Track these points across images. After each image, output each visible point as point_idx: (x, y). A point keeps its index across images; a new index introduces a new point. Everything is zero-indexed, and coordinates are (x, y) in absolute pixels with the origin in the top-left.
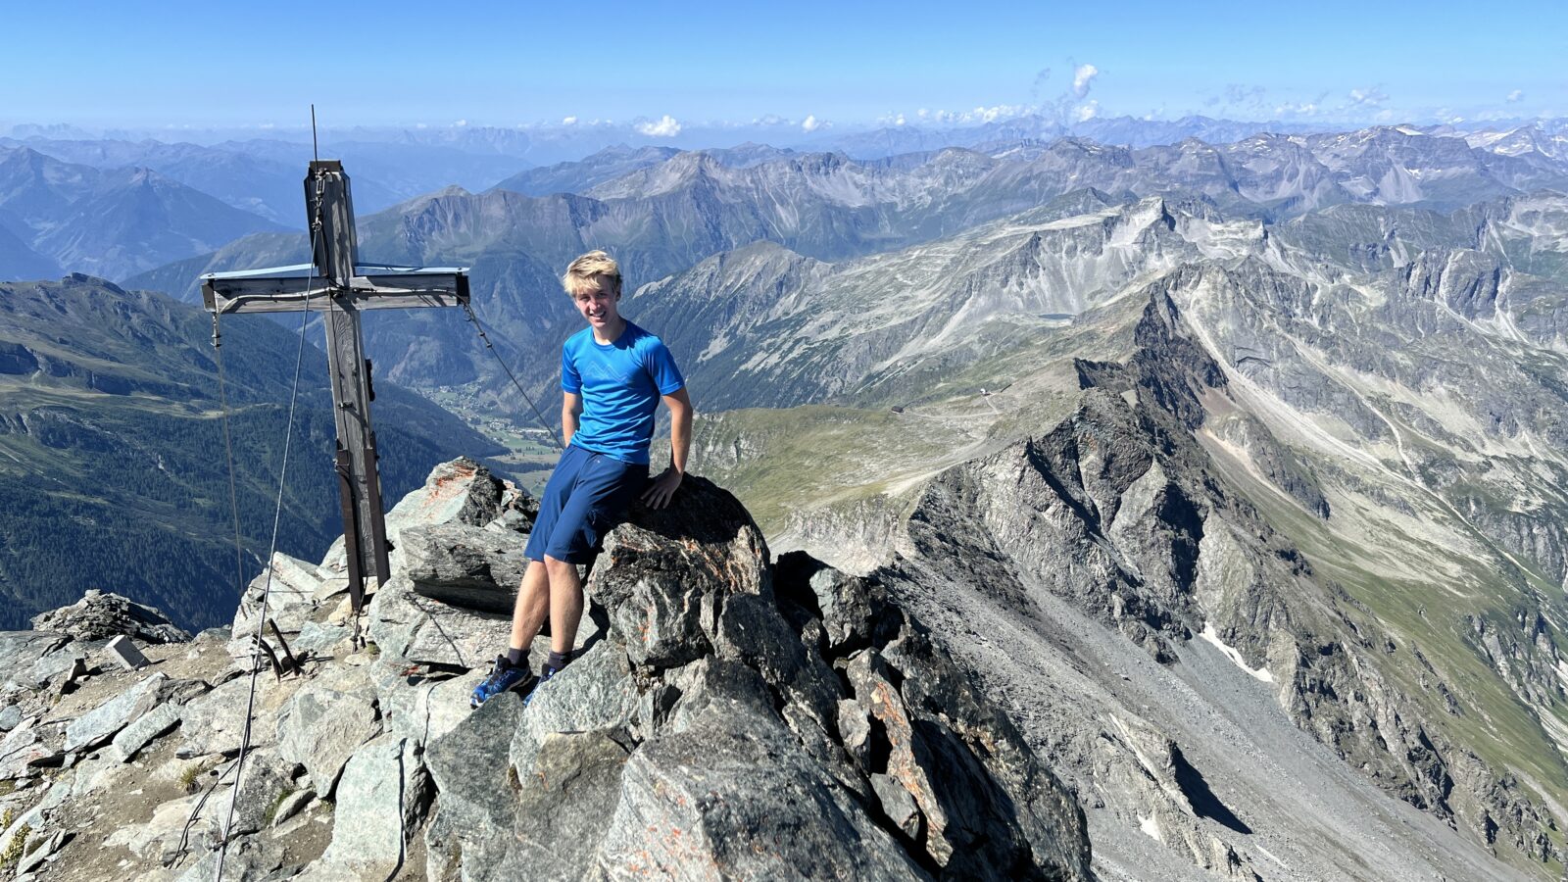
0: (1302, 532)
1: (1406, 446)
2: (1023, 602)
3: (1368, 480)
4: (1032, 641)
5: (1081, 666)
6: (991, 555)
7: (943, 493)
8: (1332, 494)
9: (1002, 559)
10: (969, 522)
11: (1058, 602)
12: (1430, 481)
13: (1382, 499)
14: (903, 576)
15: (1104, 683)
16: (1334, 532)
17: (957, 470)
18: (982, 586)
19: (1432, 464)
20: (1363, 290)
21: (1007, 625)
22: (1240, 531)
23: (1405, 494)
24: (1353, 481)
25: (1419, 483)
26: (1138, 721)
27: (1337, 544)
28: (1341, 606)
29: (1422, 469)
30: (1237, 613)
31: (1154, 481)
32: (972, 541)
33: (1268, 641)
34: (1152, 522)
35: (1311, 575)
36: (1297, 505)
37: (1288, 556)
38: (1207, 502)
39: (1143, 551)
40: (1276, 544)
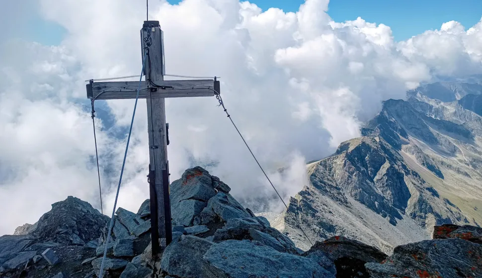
0: (435, 182)
1: (465, 156)
2: (347, 203)
3: (454, 166)
4: (349, 215)
5: (365, 224)
6: (336, 188)
7: (321, 168)
8: (443, 170)
9: (339, 189)
10: (329, 177)
11: (358, 203)
12: (475, 167)
13: (459, 171)
14: (309, 194)
15: (373, 230)
16: (444, 182)
17: (325, 161)
18: (333, 197)
21: (342, 210)
22: (414, 181)
23: (467, 171)
25: (471, 167)
26: (385, 243)
27: (447, 187)
28: (448, 206)
29: (471, 162)
30: (415, 208)
31: (387, 165)
32: (330, 183)
33: (425, 218)
34: (386, 178)
35: (438, 196)
36: (432, 173)
37: (430, 189)
38: (403, 172)
39: (384, 187)
40: (426, 185)
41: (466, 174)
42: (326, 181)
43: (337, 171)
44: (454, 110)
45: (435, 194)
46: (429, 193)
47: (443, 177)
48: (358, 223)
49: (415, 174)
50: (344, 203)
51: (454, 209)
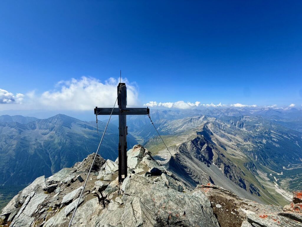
0: (223, 152)
1: (234, 143)
2: (192, 158)
3: (231, 146)
4: (193, 163)
5: (198, 166)
6: (188, 153)
7: (182, 145)
8: (227, 148)
9: (189, 153)
10: (185, 149)
11: (196, 158)
12: (238, 147)
13: (232, 148)
14: (178, 155)
15: (201, 169)
16: (227, 152)
17: (184, 143)
18: (187, 156)
19: (238, 144)
20: (228, 125)
21: (190, 161)
22: (216, 151)
23: (235, 148)
24: (229, 146)
25: (236, 147)
26: (206, 174)
27: (228, 154)
28: (229, 161)
29: (237, 145)
30: (216, 161)
31: (206, 145)
32: (186, 151)
33: (220, 165)
34: (206, 150)
35: (225, 157)
36: (222, 149)
37: (222, 154)
38: (212, 148)
39: (205, 153)
40: (220, 153)
41: (235, 149)
42: (184, 150)
43: (188, 147)
44: (230, 126)
45: (223, 156)
46: (222, 156)
47: (226, 150)
48: (196, 166)
49: (216, 149)
50: (191, 158)
51: (231, 162)
